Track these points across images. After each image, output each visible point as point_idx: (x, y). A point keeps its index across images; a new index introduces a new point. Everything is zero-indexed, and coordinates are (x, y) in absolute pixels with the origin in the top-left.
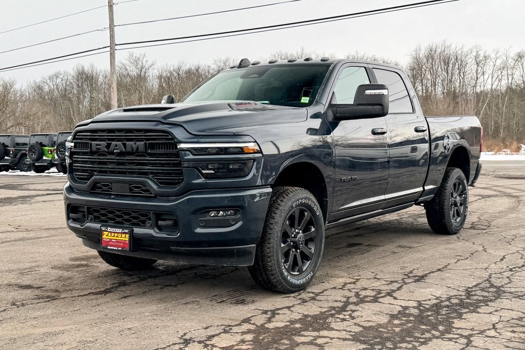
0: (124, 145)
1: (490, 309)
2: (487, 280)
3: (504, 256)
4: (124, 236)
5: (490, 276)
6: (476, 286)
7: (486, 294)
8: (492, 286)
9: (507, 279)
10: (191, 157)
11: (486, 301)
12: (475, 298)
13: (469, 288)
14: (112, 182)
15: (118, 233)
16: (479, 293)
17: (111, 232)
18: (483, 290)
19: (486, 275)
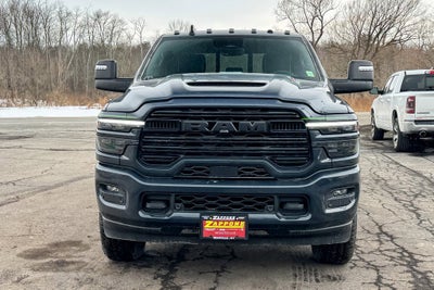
0: (236, 125)
4: (237, 223)
10: (320, 136)
14: (209, 165)
15: (229, 221)
17: (218, 221)
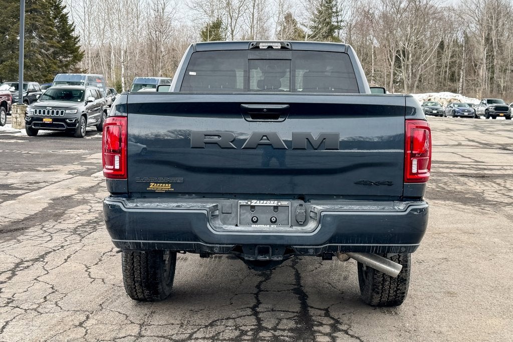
1: (81, 222)
2: (83, 237)
3: (65, 262)
5: (81, 240)
6: (90, 233)
7: (84, 229)
8: (79, 234)
9: (67, 239)
11: (83, 226)
12: (90, 227)
13: (95, 231)
16: (88, 230)
18: (85, 231)
19: (85, 241)
